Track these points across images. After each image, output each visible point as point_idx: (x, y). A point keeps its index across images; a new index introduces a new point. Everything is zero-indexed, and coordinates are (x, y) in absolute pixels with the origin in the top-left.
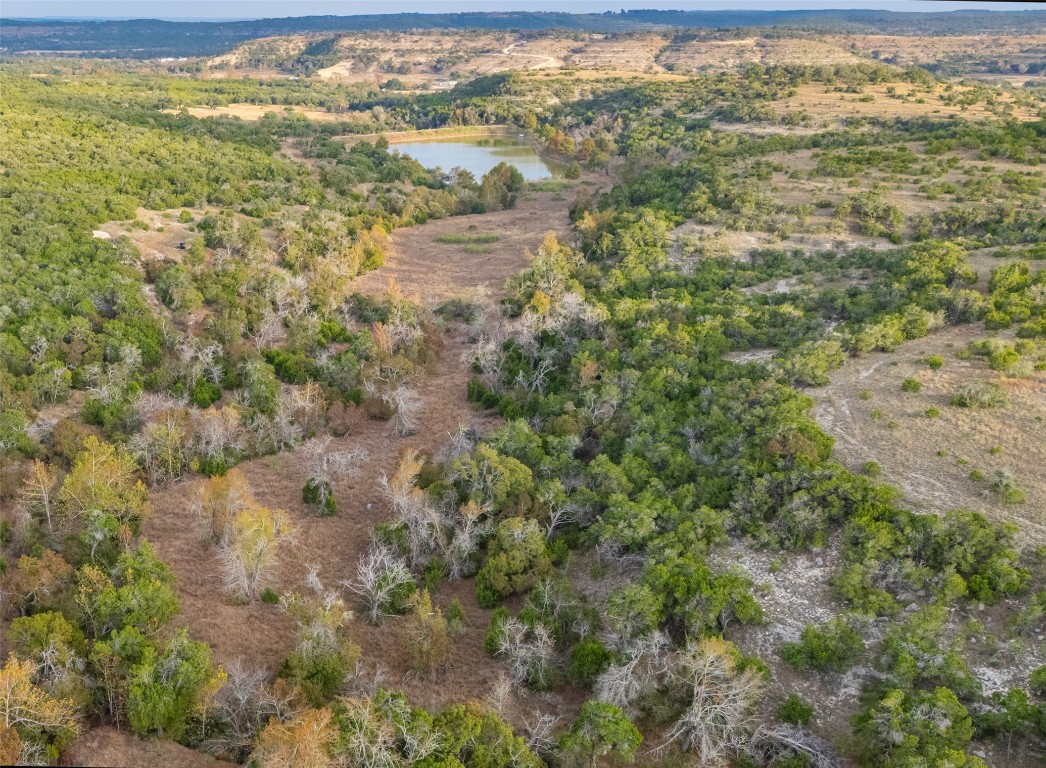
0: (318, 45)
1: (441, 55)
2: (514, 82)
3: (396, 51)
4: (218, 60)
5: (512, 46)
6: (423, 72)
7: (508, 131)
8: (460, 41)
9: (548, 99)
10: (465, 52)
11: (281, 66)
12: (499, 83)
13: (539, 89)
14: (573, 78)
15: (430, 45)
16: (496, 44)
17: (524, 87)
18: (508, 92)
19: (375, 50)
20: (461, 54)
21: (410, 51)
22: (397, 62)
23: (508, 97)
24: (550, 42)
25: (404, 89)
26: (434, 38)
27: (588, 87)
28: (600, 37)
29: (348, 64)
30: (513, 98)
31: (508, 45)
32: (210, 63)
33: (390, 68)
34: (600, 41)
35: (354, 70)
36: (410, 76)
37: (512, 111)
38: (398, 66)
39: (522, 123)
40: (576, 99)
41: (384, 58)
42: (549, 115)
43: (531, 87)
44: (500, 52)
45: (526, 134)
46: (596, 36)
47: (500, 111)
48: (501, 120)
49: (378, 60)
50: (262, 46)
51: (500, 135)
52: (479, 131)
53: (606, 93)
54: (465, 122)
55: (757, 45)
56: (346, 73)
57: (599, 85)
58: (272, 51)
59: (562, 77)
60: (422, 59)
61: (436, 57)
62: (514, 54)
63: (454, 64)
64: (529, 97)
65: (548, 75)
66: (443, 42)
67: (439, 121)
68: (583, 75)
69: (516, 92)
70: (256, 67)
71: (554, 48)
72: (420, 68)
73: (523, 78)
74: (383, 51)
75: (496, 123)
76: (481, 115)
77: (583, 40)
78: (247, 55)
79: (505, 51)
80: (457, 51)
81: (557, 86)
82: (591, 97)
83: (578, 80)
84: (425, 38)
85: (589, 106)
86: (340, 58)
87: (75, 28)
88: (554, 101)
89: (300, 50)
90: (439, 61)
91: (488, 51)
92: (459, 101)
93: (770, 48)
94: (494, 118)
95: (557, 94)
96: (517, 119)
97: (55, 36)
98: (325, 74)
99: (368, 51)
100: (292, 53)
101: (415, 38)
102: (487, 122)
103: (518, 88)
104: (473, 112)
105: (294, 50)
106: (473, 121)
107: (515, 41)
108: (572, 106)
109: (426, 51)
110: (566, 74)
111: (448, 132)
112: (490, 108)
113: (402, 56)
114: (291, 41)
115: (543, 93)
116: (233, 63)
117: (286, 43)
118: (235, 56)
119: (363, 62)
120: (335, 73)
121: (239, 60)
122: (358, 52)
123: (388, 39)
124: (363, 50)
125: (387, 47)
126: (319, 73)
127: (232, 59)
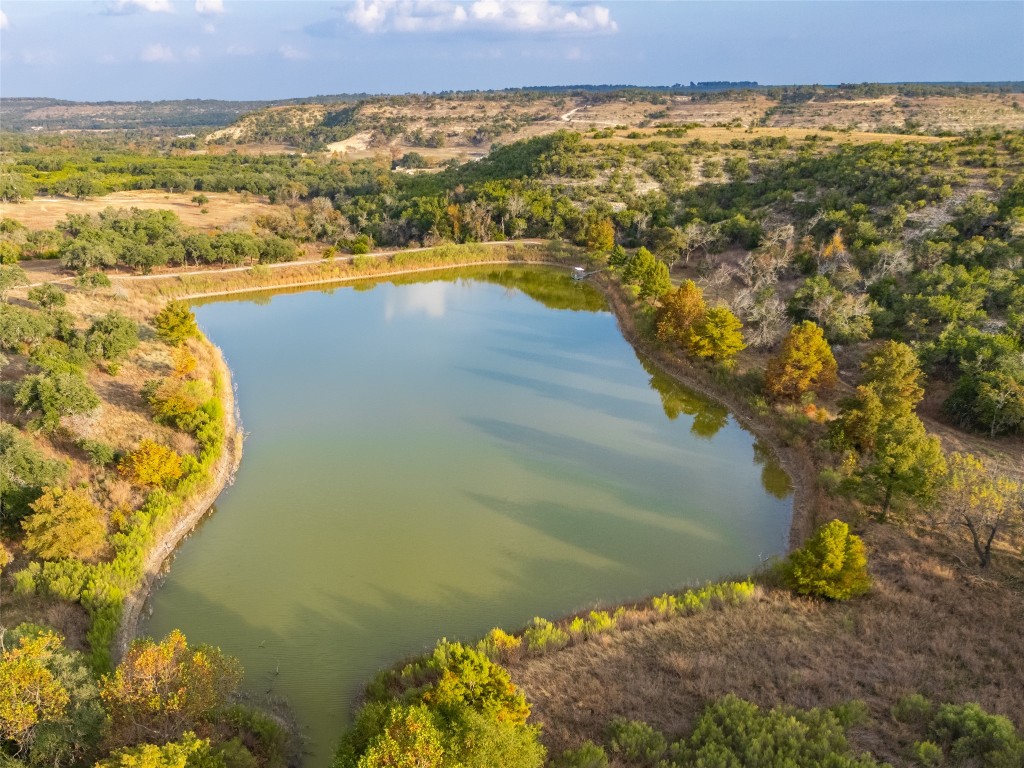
0: (339, 114)
1: (483, 124)
2: (567, 150)
3: (428, 119)
4: (219, 134)
5: (573, 112)
6: (459, 145)
7: (550, 253)
8: (508, 107)
9: (637, 182)
10: (514, 120)
11: (290, 140)
12: (539, 152)
13: (617, 164)
14: (684, 140)
15: (471, 112)
16: (553, 110)
17: (586, 160)
18: (554, 170)
19: (403, 119)
20: (508, 121)
21: (444, 120)
22: (427, 132)
23: (554, 180)
24: (622, 105)
25: (426, 166)
26: (476, 104)
27: (718, 158)
28: (685, 99)
29: (367, 136)
30: (565, 182)
31: (568, 110)
32: (209, 138)
33: (417, 140)
34: (684, 103)
35: (372, 144)
36: (441, 150)
37: (562, 210)
38: (428, 136)
39: (581, 236)
40: (696, 184)
41: (412, 128)
42: (642, 220)
43: (602, 160)
44: (557, 119)
45: (590, 264)
46: (679, 98)
47: (537, 210)
48: (537, 228)
49: (404, 132)
50: (272, 117)
51: (532, 261)
52: (492, 251)
53: (755, 169)
54: (465, 234)
55: (897, 104)
56: (362, 147)
57: (742, 154)
58: (282, 122)
59: (662, 139)
60: (459, 129)
61: (478, 125)
62: (576, 121)
63: (498, 134)
64: (598, 181)
65: (633, 136)
66: (487, 109)
67: (417, 231)
68: (707, 135)
69: (569, 170)
70: (261, 141)
71: (626, 112)
72: (455, 139)
73: (585, 142)
74: (412, 120)
75: (527, 234)
76: (497, 218)
77: (663, 102)
78: (254, 127)
79: (565, 117)
80: (504, 119)
81: (654, 156)
82: (725, 179)
83: (696, 144)
84: (465, 104)
85: (727, 198)
86: (358, 130)
87: (126, 107)
88: (648, 187)
89: (316, 120)
90: (479, 131)
91: (543, 118)
92: (460, 189)
93: (916, 109)
94: (522, 224)
95: (654, 174)
96: (571, 226)
97: (102, 115)
98: (337, 148)
99: (395, 120)
100: (306, 124)
101: (453, 104)
102: (509, 233)
103: (575, 163)
104: (481, 212)
105: (308, 121)
106: (482, 231)
107: (577, 105)
108: (687, 198)
109: (465, 119)
110: (668, 134)
111: (420, 259)
112: (515, 205)
113: (435, 125)
114: (306, 110)
115: (626, 170)
116: (236, 137)
117: (300, 113)
118: (239, 129)
119: (385, 134)
120: (349, 147)
121: (243, 134)
122: (382, 121)
123: (420, 106)
124: (388, 119)
125: (418, 115)
126: (329, 147)
127: (236, 132)
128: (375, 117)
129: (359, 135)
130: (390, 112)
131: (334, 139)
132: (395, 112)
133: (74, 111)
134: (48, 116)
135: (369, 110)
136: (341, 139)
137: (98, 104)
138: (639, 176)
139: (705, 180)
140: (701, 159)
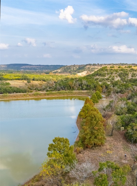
0: (82, 67)
4: (55, 71)
13: (112, 73)
17: (105, 72)
19: (95, 68)
30: (99, 77)
43: (108, 72)
50: (67, 67)
56: (84, 74)
58: (69, 69)
64: (106, 77)
70: (64, 73)
78: (63, 70)
83: (132, 70)
86: (84, 70)
88: (118, 79)
89: (77, 68)
103: (102, 73)
105: (75, 69)
106: (76, 88)
114: (75, 66)
115: (113, 75)
116: (59, 72)
117: (73, 67)
118: (60, 70)
119: (90, 71)
120: (82, 74)
121: (61, 71)
122: (90, 69)
123: (99, 66)
124: (92, 68)
125: (98, 68)
126: (77, 74)
127: (59, 71)
128: (89, 68)
129: (85, 72)
130: (92, 67)
131: (79, 72)
132: (93, 67)
133: (31, 67)
134: (26, 68)
135: (88, 66)
136: (80, 72)
137: (37, 65)
138: (116, 76)
139: (132, 77)
140: (132, 72)
